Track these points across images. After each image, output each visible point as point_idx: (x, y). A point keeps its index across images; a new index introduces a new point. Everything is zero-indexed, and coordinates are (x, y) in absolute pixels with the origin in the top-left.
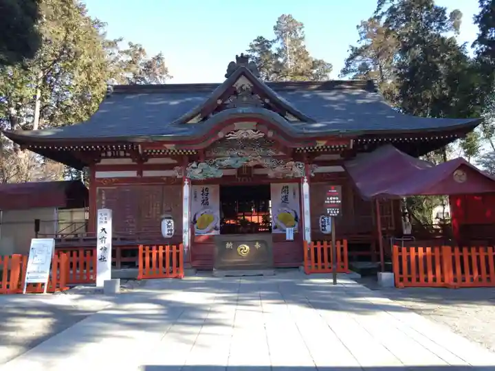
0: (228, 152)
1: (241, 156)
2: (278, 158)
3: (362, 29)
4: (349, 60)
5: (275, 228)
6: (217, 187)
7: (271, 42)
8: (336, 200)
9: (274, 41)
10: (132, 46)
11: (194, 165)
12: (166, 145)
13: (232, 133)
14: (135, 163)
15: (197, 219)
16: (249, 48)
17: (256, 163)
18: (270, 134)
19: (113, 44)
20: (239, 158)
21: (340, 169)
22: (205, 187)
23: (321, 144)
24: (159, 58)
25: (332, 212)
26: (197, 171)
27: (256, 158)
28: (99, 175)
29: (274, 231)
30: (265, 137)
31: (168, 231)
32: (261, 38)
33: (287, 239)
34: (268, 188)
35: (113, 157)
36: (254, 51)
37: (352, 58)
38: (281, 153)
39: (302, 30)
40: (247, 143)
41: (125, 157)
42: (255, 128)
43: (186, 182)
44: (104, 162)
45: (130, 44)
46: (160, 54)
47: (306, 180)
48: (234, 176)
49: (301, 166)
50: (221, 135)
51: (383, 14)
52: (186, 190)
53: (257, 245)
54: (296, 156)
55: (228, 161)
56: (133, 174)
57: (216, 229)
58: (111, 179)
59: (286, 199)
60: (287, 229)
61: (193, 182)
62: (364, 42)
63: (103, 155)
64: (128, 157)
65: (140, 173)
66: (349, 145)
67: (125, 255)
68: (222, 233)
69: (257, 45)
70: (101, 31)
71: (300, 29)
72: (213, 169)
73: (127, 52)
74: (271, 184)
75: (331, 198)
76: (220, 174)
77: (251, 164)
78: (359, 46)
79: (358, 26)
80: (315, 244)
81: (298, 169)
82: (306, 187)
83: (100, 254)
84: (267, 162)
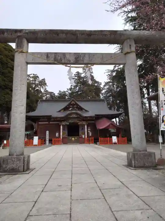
0: (70, 119)
7: (82, 73)
12: (58, 118)
16: (74, 75)
18: (79, 116)
20: (73, 121)
21: (94, 122)
23: (88, 118)
26: (64, 123)
27: (76, 120)
29: (80, 136)
31: (57, 135)
32: (78, 72)
33: (83, 138)
38: (81, 120)
39: (92, 70)
40: (74, 118)
44: (40, 120)
45: (34, 74)
46: (44, 79)
50: (69, 116)
52: (61, 127)
53: (76, 138)
54: (84, 120)
55: (70, 121)
56: (47, 123)
60: (83, 136)
61: (63, 125)
65: (49, 122)
66: (94, 118)
67: (50, 141)
68: (68, 135)
69: (76, 75)
73: (32, 77)
74: (79, 126)
76: (68, 124)
77: (75, 122)
79: (107, 75)
80: (87, 138)
81: (84, 123)
82: (86, 126)
83: (47, 139)
84: (78, 121)
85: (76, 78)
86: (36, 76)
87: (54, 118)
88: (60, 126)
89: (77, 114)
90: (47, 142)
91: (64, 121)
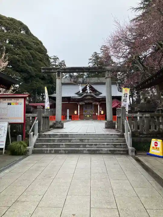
1: (88, 101)
7: (99, 54)
12: (76, 99)
16: (92, 56)
18: (93, 98)
23: (101, 100)
29: (94, 114)
32: (96, 52)
36: (93, 57)
38: (94, 100)
40: (89, 99)
42: (90, 97)
45: (54, 56)
46: (64, 60)
50: (85, 98)
53: (90, 115)
54: (97, 101)
55: (86, 102)
56: (67, 102)
61: (80, 105)
67: (70, 117)
69: (94, 55)
72: (83, 103)
73: (53, 59)
77: (90, 102)
80: (100, 115)
81: (97, 103)
83: (67, 116)
84: (92, 102)
85: (94, 58)
86: (56, 57)
87: (73, 99)
88: (78, 105)
90: (68, 118)
91: (81, 101)
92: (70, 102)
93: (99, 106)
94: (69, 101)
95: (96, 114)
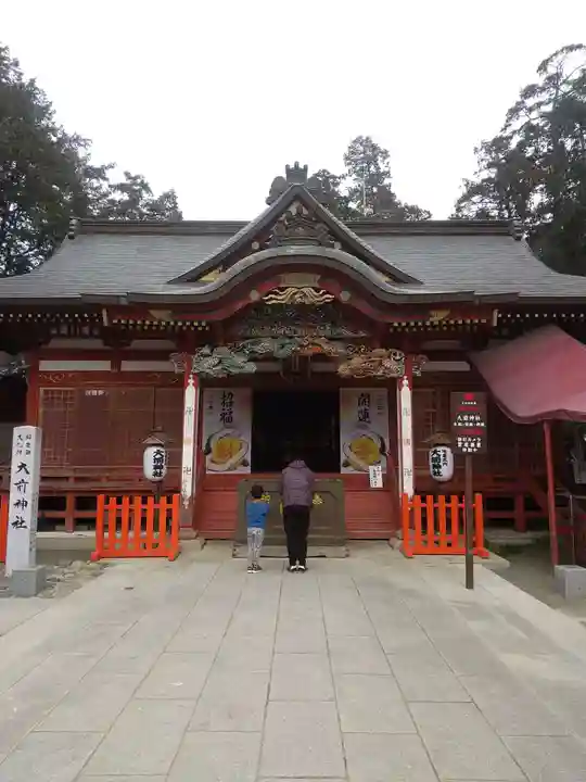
0: (267, 328)
1: (291, 338)
2: (355, 341)
3: (482, 153)
4: (460, 202)
5: (347, 464)
6: (248, 392)
7: (339, 178)
8: (475, 422)
9: (343, 177)
10: (130, 178)
11: (206, 350)
12: (152, 312)
13: (276, 294)
14: (107, 348)
15: (212, 446)
17: (317, 350)
18: (345, 296)
19: (99, 173)
20: (288, 341)
22: (228, 390)
23: (437, 317)
24: (170, 196)
25: (466, 445)
26: (212, 361)
27: (316, 341)
28: (46, 366)
30: (336, 301)
31: (156, 467)
33: (373, 485)
34: (337, 395)
35: (69, 336)
37: (466, 198)
38: (362, 334)
39: (386, 161)
40: (302, 314)
41: (91, 335)
42: (317, 285)
43: (191, 381)
44: (55, 344)
46: (173, 192)
47: (405, 382)
48: (278, 373)
49: (398, 358)
50: (254, 296)
51: (514, 132)
52: (191, 395)
53: (318, 500)
54: (391, 340)
56: (102, 366)
57: (244, 463)
58: (66, 373)
59: (365, 416)
60: (371, 469)
61: (204, 383)
62: (485, 174)
63: (54, 332)
64: (96, 337)
65: (116, 364)
66: (490, 321)
68: (253, 470)
70: (81, 153)
71: (384, 158)
72: (240, 360)
74: (341, 389)
75: (466, 418)
76: (252, 368)
77: (309, 352)
78: (478, 181)
80: (424, 500)
81: (393, 364)
84: (337, 349)
86: (138, 182)
88: (182, 385)
89: (329, 273)
92: (128, 366)
93: (405, 396)
94: (117, 357)
95: (366, 479)
